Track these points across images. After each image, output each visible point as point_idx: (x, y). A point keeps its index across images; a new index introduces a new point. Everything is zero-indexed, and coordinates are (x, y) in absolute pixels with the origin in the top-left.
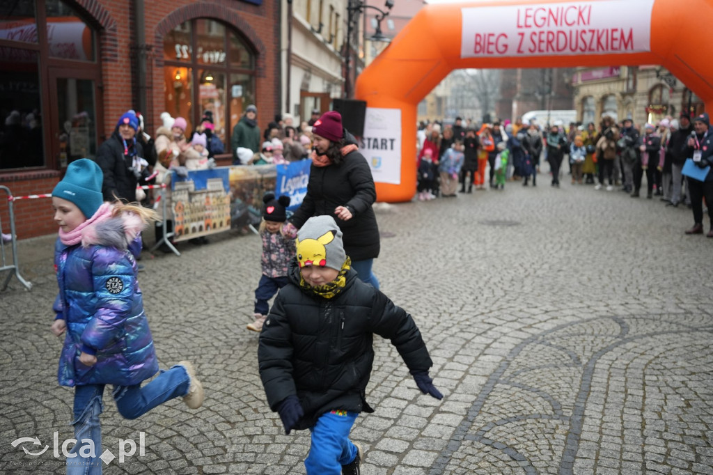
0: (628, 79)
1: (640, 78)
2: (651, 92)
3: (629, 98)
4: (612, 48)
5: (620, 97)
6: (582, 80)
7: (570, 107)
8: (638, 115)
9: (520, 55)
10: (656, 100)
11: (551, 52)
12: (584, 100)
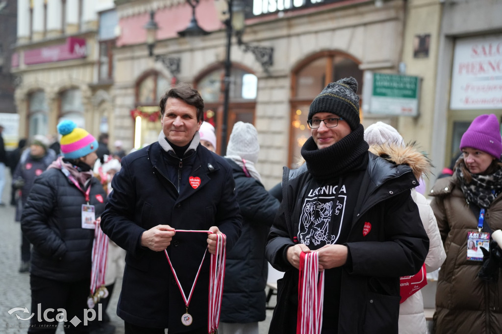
0: (100, 64)
1: (120, 60)
2: (138, 84)
3: (102, 94)
5: (89, 93)
6: (26, 64)
8: (118, 122)
10: (147, 99)
12: (31, 95)
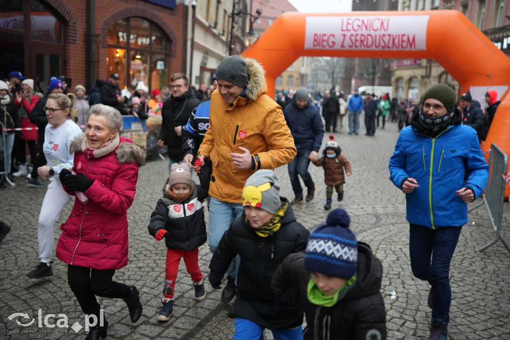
0: (426, 67)
1: (434, 66)
2: (440, 76)
4: (402, 47)
5: (421, 79)
6: (397, 66)
7: (389, 85)
9: (343, 49)
11: (363, 48)
12: (398, 80)
